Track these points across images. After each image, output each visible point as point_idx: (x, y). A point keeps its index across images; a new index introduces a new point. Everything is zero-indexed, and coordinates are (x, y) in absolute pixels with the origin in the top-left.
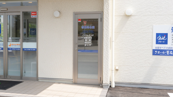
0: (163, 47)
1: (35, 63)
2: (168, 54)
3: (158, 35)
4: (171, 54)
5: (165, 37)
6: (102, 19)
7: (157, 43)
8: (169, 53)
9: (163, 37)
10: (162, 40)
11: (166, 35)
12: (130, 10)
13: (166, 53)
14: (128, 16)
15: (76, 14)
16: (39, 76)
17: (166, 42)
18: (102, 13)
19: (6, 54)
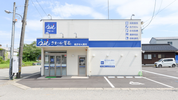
0: (103, 65)
1: (65, 71)
6: (86, 57)
12: (94, 55)
14: (93, 57)
15: (78, 56)
16: (67, 75)
18: (86, 56)
19: (55, 68)
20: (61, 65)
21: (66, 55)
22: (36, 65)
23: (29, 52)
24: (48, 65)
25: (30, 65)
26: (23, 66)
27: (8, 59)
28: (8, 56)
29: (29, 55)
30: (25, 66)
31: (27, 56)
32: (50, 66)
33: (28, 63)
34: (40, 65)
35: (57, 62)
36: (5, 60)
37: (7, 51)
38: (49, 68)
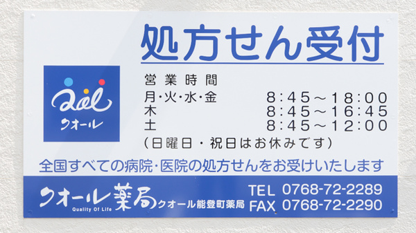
2: (123, 207)
3: (54, 77)
4: (145, 204)
5: (100, 91)
7: (53, 131)
8: (130, 202)
9: (90, 95)
10: (86, 116)
11: (108, 78)
13: (112, 202)
17: (108, 129)
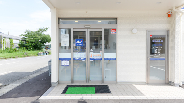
15: (148, 31)
19: (88, 62)
20: (103, 55)
21: (115, 30)
22: (42, 54)
23: (33, 40)
24: (68, 55)
25: (35, 55)
26: (26, 56)
27: (6, 47)
28: (6, 44)
29: (33, 44)
30: (28, 56)
31: (31, 44)
32: (74, 59)
33: (33, 53)
34: (47, 55)
35: (91, 48)
36: (3, 49)
37: (5, 38)
38: (70, 63)
